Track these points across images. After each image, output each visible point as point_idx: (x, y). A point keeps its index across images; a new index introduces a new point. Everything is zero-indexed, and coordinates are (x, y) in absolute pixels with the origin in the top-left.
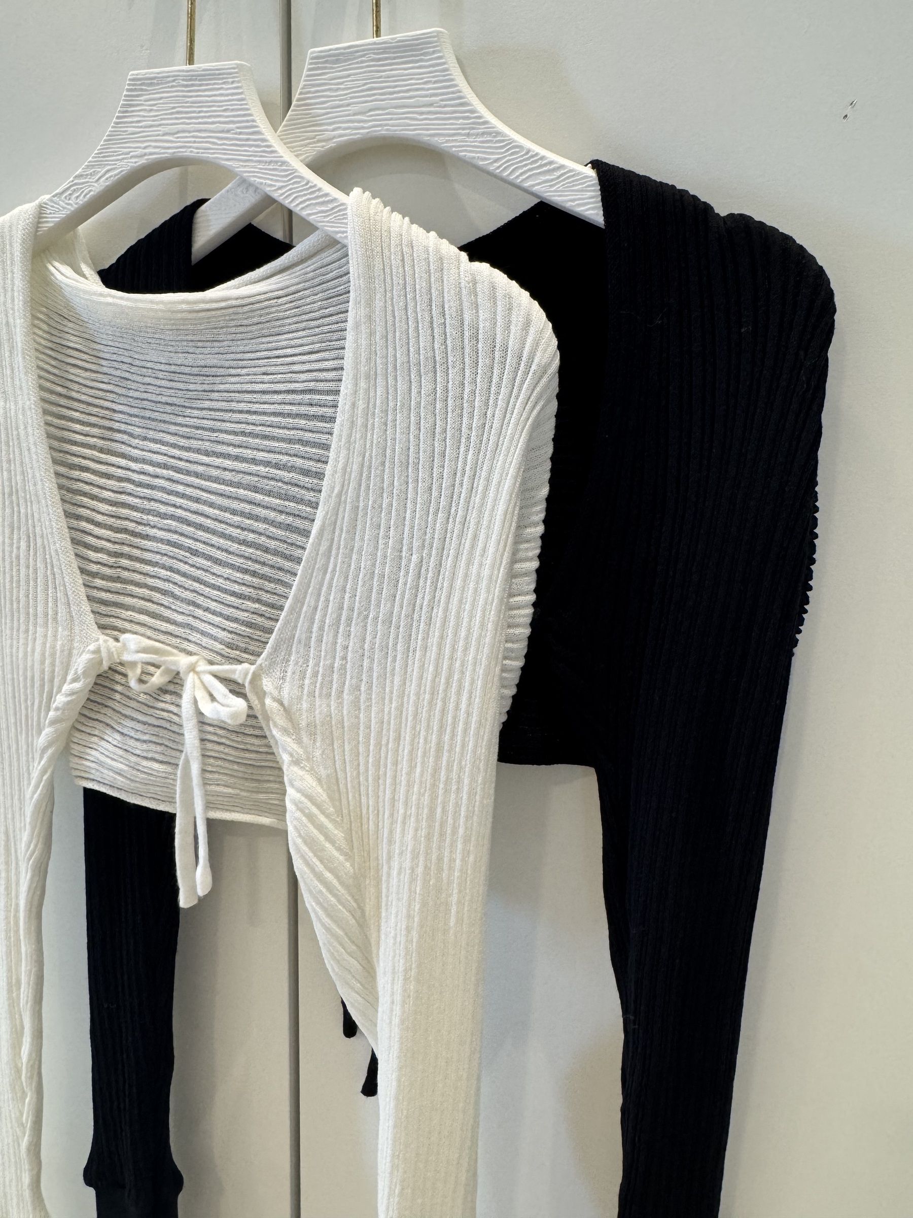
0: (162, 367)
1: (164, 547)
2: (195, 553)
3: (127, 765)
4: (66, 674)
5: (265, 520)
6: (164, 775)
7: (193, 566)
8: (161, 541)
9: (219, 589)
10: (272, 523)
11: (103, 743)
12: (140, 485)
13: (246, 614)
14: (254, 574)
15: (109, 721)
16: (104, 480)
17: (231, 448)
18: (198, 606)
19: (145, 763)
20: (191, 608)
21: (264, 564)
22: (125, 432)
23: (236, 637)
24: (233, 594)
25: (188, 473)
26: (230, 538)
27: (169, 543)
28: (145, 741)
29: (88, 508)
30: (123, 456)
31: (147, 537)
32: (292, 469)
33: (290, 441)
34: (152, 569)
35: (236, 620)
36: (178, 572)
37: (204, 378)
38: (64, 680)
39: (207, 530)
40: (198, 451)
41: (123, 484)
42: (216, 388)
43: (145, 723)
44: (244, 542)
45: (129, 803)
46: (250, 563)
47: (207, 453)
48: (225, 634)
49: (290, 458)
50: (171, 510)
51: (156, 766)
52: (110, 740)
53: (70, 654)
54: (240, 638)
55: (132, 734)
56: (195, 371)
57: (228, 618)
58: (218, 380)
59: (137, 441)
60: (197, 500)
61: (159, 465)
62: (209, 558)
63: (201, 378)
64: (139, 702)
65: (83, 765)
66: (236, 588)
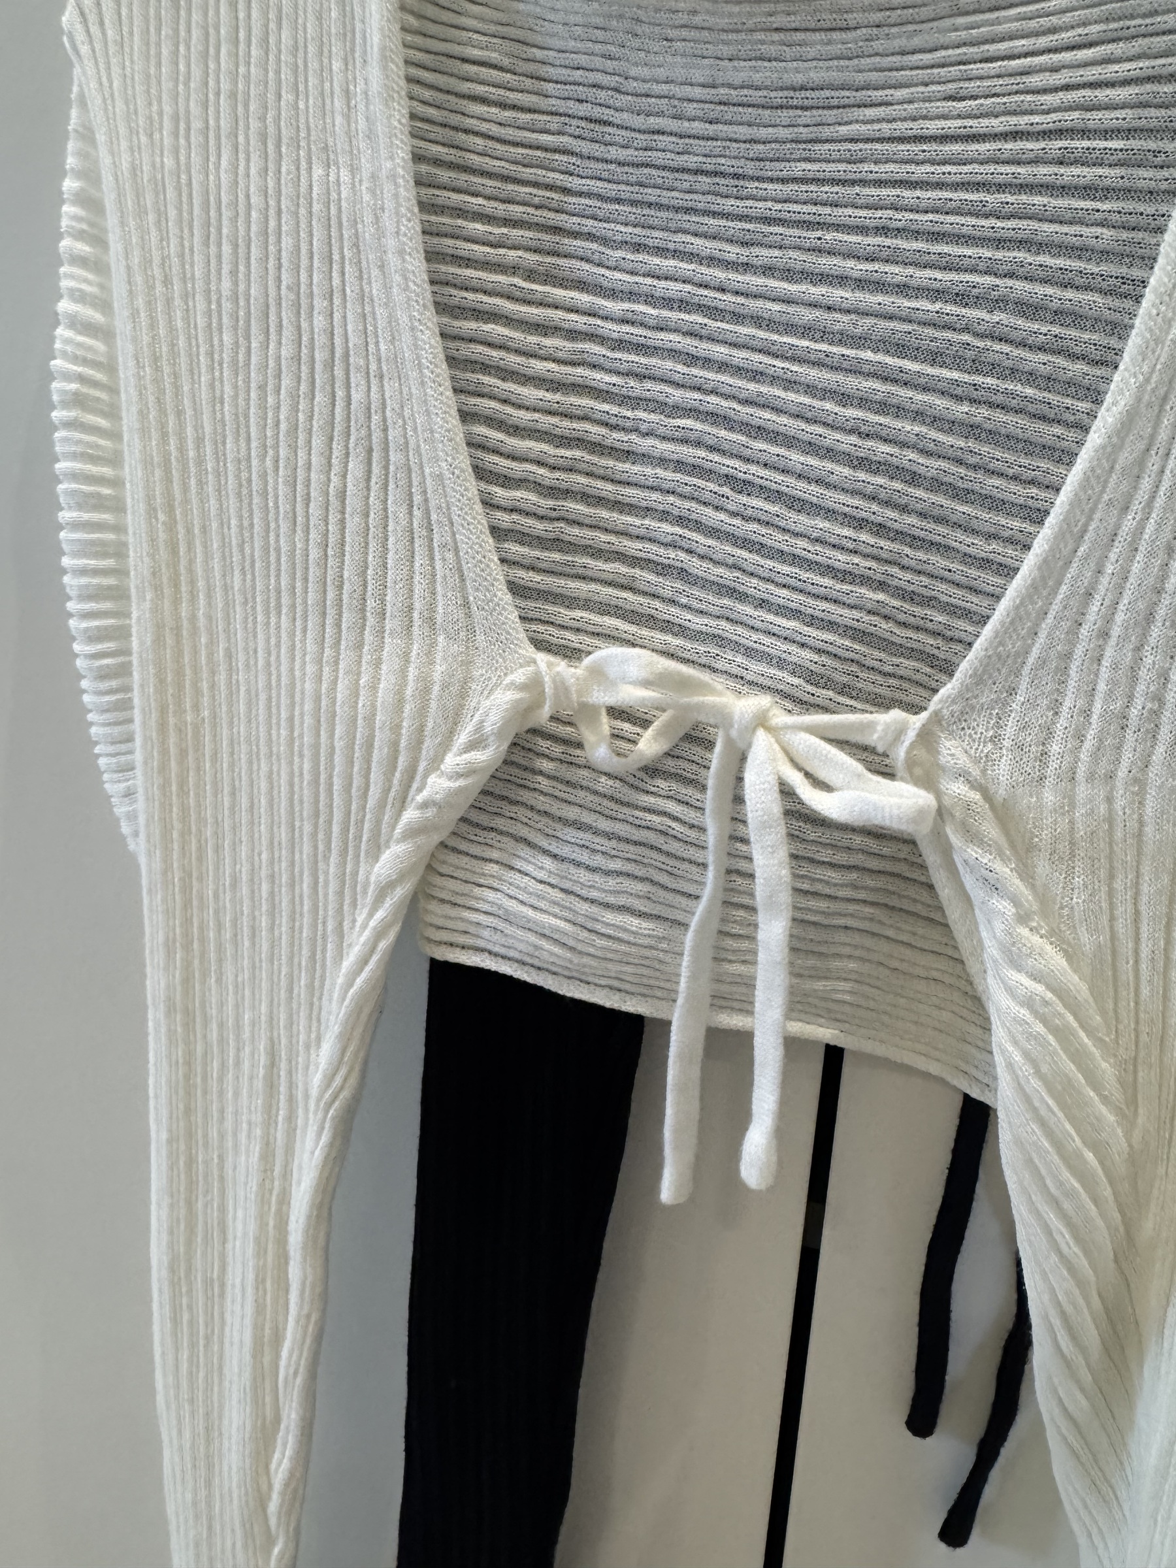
0: (697, 92)
1: (669, 475)
2: (743, 486)
3: (566, 920)
4: (451, 734)
5: (918, 416)
6: (646, 941)
7: (734, 514)
8: (662, 462)
9: (795, 559)
10: (935, 421)
11: (516, 877)
12: (620, 344)
13: (856, 614)
14: (880, 529)
15: (524, 832)
16: (533, 339)
17: (850, 263)
18: (743, 597)
19: (610, 917)
20: (726, 601)
21: (904, 509)
22: (590, 237)
23: (829, 661)
24: (829, 570)
25: (738, 317)
26: (830, 453)
27: (679, 465)
28: (608, 873)
29: (492, 397)
30: (581, 285)
31: (628, 455)
32: (998, 303)
33: (999, 243)
34: (638, 522)
35: (830, 625)
36: (698, 526)
37: (799, 112)
38: (445, 746)
39: (774, 436)
40: (768, 270)
41: (580, 346)
42: (827, 132)
43: (609, 836)
44: (862, 463)
45: (563, 997)
46: (875, 507)
47: (789, 274)
48: (807, 654)
49: (998, 281)
50: (692, 397)
51: (634, 923)
52: (529, 868)
53: (463, 694)
54: (837, 664)
55: (584, 857)
56: (777, 97)
57: (814, 622)
58: (830, 115)
59: (619, 254)
60: (756, 375)
61: (668, 303)
62: (776, 496)
63: (792, 113)
64: (596, 793)
65: (463, 920)
66: (841, 559)
